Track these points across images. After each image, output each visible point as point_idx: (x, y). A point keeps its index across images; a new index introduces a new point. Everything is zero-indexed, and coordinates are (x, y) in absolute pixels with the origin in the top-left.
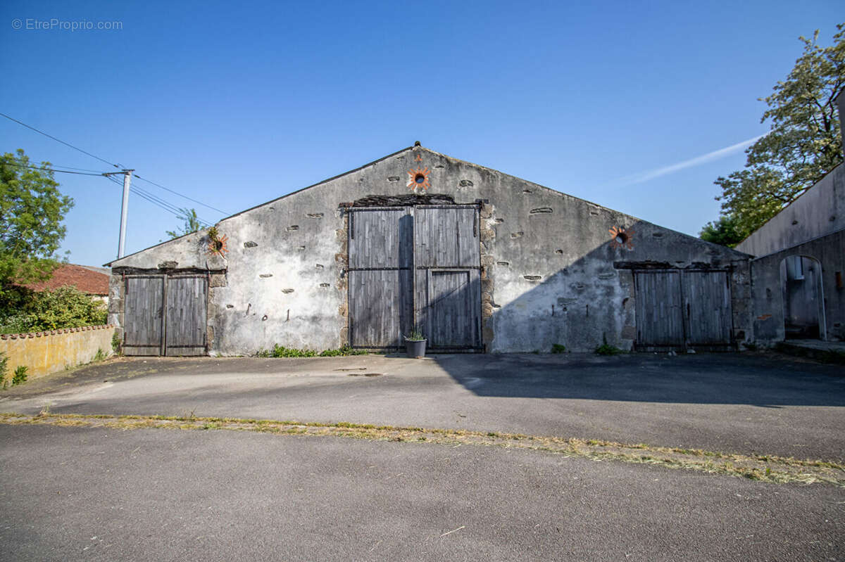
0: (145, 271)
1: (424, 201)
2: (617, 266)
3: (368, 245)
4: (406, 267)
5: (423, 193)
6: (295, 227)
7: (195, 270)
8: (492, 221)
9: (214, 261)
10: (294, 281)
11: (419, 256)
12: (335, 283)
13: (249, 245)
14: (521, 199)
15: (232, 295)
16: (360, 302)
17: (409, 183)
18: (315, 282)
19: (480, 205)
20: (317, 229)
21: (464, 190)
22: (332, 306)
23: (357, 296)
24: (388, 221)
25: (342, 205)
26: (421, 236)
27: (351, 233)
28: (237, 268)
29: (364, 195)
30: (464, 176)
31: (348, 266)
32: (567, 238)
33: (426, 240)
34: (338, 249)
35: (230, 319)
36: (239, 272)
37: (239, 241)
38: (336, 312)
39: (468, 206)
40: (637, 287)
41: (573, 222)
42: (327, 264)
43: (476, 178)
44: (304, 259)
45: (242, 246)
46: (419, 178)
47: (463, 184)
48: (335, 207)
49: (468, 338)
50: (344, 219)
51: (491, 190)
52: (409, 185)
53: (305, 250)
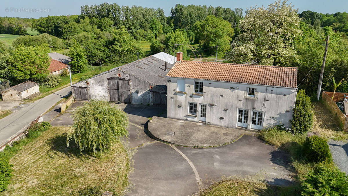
0: (77, 87)
1: (120, 79)
2: (151, 92)
3: (112, 86)
4: (118, 90)
5: (120, 77)
6: (100, 81)
7: (85, 87)
8: (131, 83)
9: (88, 86)
10: (101, 90)
11: (120, 88)
12: (107, 91)
13: (93, 84)
14: (136, 80)
15: (91, 92)
16: (111, 94)
17: (118, 75)
18: (104, 90)
19: (129, 80)
20: (104, 82)
21: (127, 77)
22: (107, 95)
23: (111, 93)
24: (115, 82)
25: (107, 78)
26: (120, 85)
27: (109, 83)
28: (91, 88)
29: (111, 77)
30: (126, 75)
31: (109, 89)
32: (143, 87)
33: (121, 86)
34: (107, 86)
35: (91, 96)
36: (92, 88)
37: (91, 83)
38: (108, 96)
39: (127, 80)
40: (154, 95)
41: (144, 84)
42: (106, 88)
43: (128, 76)
44: (102, 87)
45: (92, 84)
46: (119, 75)
47: (126, 76)
48: (106, 79)
49: (128, 101)
50: (108, 81)
51: (131, 78)
52: (118, 76)
53: (102, 85)
